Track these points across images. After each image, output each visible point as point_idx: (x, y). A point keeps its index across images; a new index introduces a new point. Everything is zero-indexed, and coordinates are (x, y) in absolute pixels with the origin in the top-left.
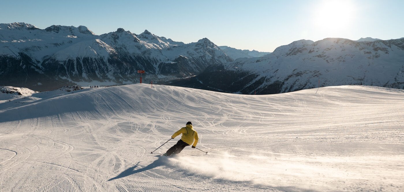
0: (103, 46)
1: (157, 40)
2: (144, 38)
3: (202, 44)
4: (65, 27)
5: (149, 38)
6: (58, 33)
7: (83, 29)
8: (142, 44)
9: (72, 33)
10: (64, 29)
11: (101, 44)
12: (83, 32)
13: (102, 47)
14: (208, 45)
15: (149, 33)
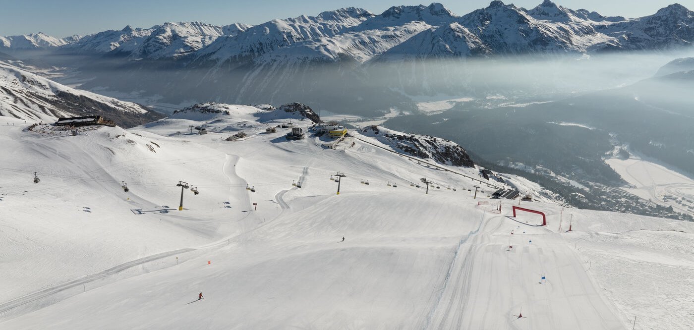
0: (461, 35)
1: (566, 15)
2: (542, 14)
3: (664, 18)
4: (410, 7)
5: (550, 14)
6: (398, 18)
7: (436, 9)
8: (533, 26)
9: (419, 16)
10: (409, 11)
11: (457, 32)
12: (436, 14)
13: (459, 36)
14: (682, 17)
15: (553, 5)
